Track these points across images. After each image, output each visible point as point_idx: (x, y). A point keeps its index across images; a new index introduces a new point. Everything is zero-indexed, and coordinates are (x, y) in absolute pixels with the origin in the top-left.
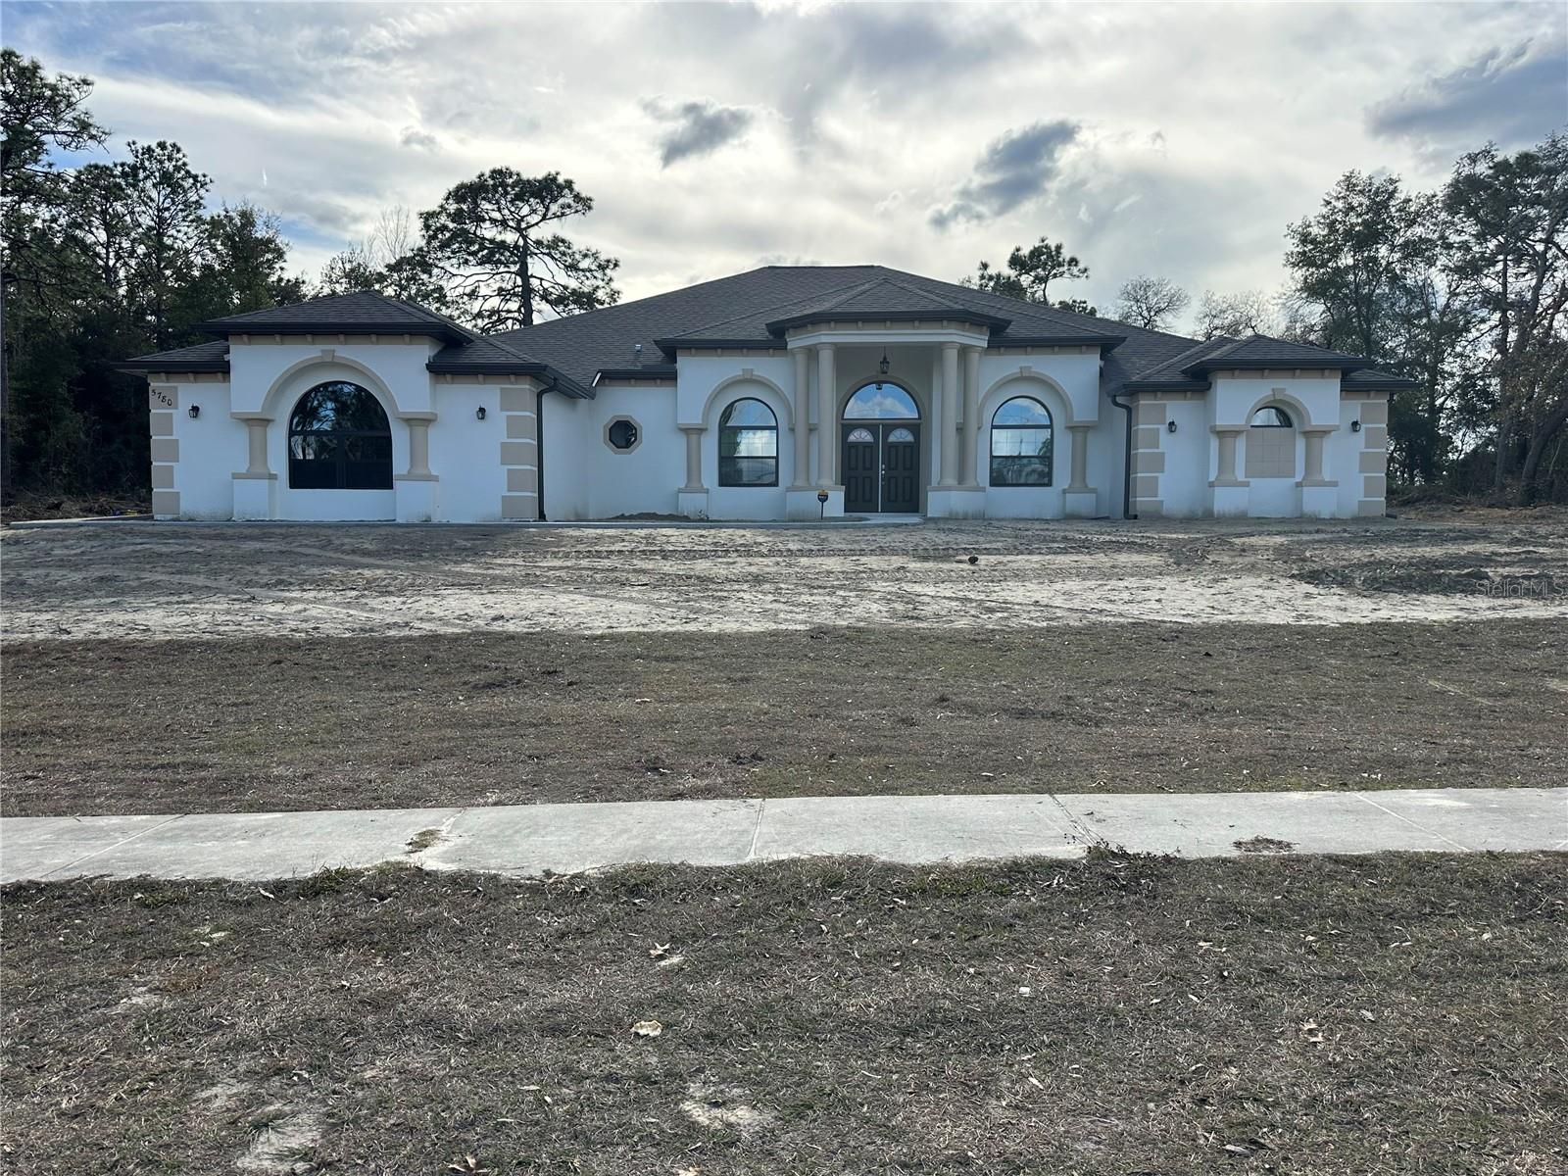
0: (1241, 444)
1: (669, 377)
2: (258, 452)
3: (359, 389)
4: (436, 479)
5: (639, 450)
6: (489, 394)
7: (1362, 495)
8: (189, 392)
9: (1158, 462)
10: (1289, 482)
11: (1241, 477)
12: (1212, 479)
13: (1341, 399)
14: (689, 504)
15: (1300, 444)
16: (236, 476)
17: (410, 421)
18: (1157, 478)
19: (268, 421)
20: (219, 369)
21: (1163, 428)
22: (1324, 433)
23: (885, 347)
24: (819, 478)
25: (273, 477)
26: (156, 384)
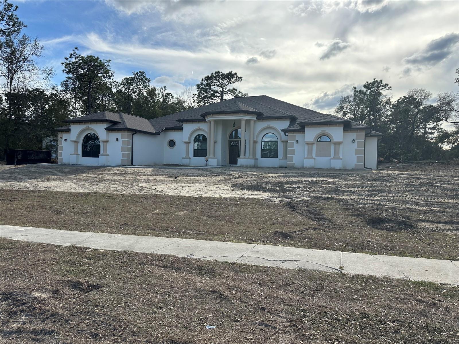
0: (314, 147)
1: (180, 129)
2: (76, 149)
3: (94, 134)
4: (108, 155)
5: (175, 148)
6: (118, 135)
7: (356, 161)
8: (65, 136)
9: (293, 152)
10: (330, 157)
11: (314, 156)
12: (306, 157)
13: (344, 132)
14: (186, 161)
15: (333, 147)
16: (71, 154)
17: (104, 142)
18: (293, 156)
19: (78, 142)
20: (68, 131)
21: (295, 142)
22: (340, 143)
23: (234, 120)
24: (210, 155)
25: (79, 155)
26: (60, 134)
